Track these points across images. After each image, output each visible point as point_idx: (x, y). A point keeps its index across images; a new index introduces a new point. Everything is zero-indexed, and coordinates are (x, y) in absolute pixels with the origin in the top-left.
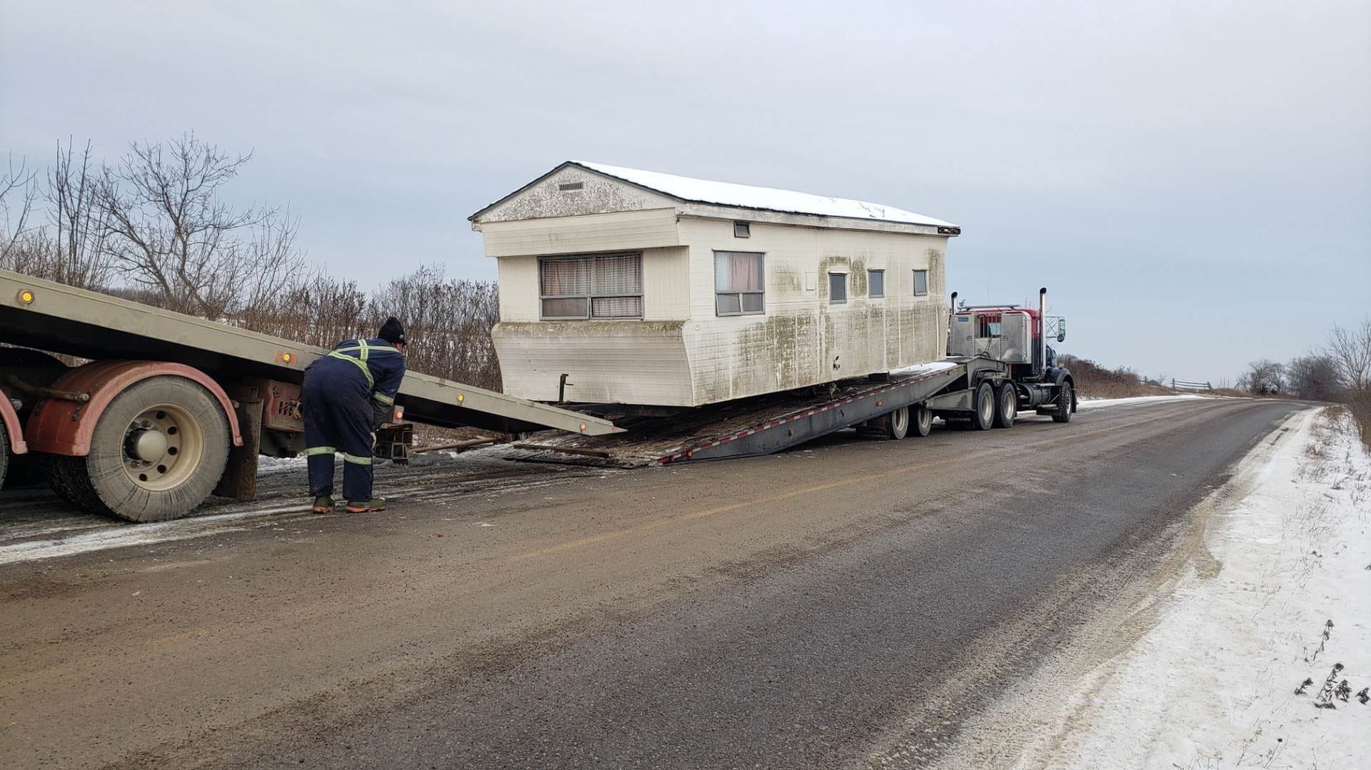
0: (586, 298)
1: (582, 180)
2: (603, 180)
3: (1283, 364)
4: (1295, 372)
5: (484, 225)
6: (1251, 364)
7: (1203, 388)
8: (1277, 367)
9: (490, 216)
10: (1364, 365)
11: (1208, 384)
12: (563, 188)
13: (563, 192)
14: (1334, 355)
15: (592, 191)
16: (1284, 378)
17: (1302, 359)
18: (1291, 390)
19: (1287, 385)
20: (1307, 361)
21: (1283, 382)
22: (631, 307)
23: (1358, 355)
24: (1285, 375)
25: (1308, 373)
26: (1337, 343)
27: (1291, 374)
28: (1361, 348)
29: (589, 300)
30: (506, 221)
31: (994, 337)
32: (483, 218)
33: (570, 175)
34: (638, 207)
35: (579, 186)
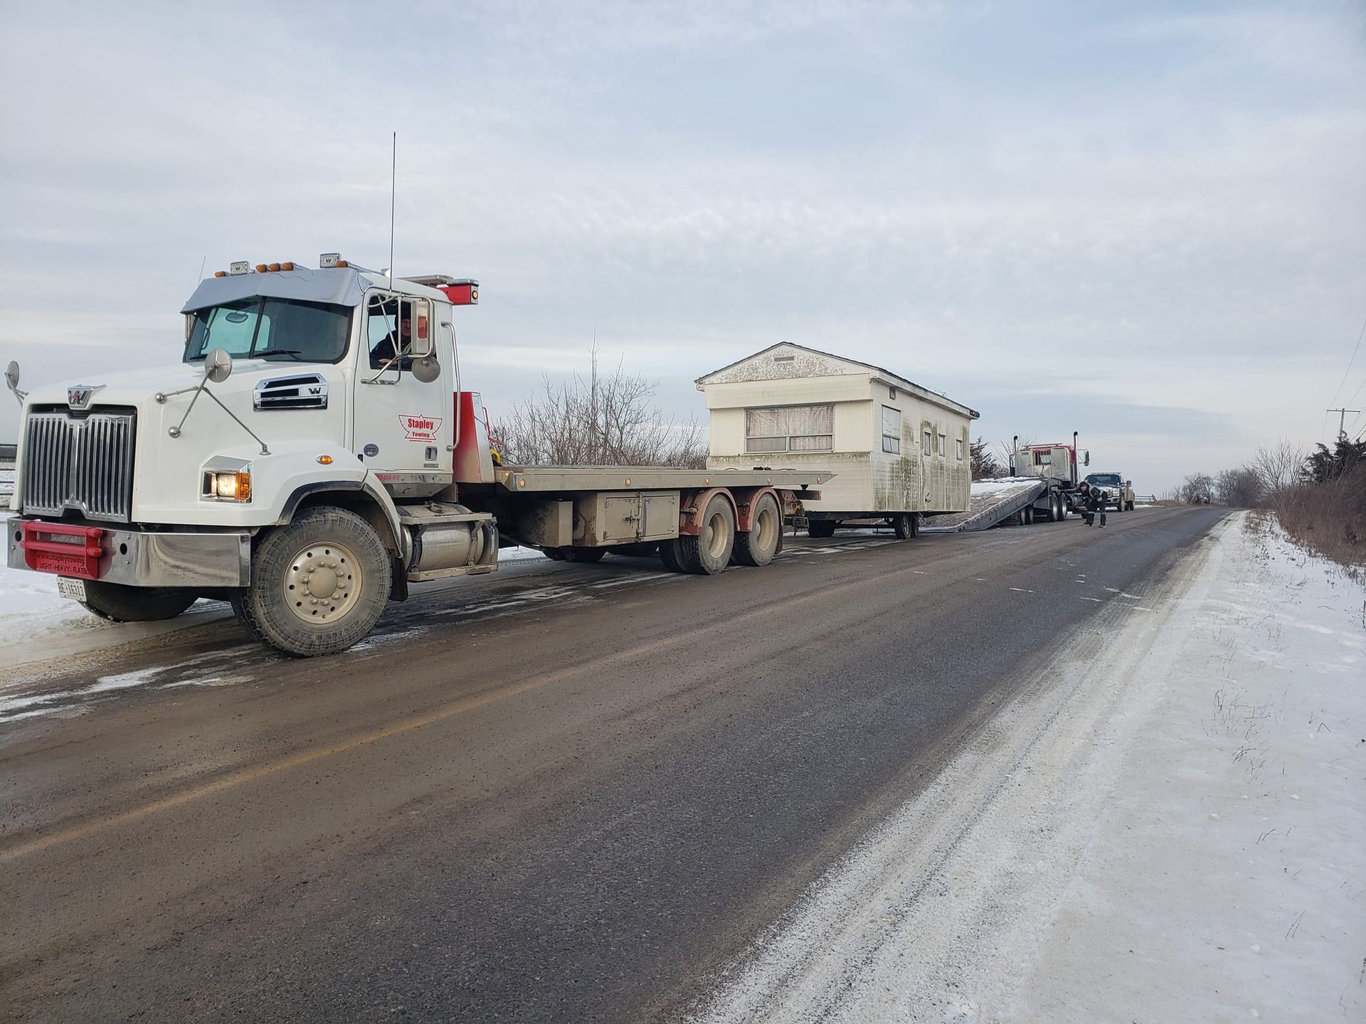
0: (786, 437)
1: (794, 354)
2: (812, 354)
3: (1212, 477)
4: (1223, 484)
5: (707, 386)
6: (1186, 478)
7: (1148, 501)
8: (1207, 480)
9: (712, 379)
10: (1280, 474)
11: (1153, 496)
12: (776, 360)
13: (777, 363)
14: (1260, 468)
15: (802, 362)
16: (1214, 491)
17: (1229, 471)
18: (1221, 500)
19: (1216, 497)
20: (1234, 473)
21: (1212, 494)
22: (823, 443)
23: (1276, 466)
24: (1214, 487)
25: (1235, 484)
26: (1260, 458)
27: (1220, 486)
28: (1277, 461)
29: (788, 438)
30: (726, 383)
31: (1046, 464)
32: (707, 381)
33: (786, 351)
34: (839, 373)
35: (792, 358)
